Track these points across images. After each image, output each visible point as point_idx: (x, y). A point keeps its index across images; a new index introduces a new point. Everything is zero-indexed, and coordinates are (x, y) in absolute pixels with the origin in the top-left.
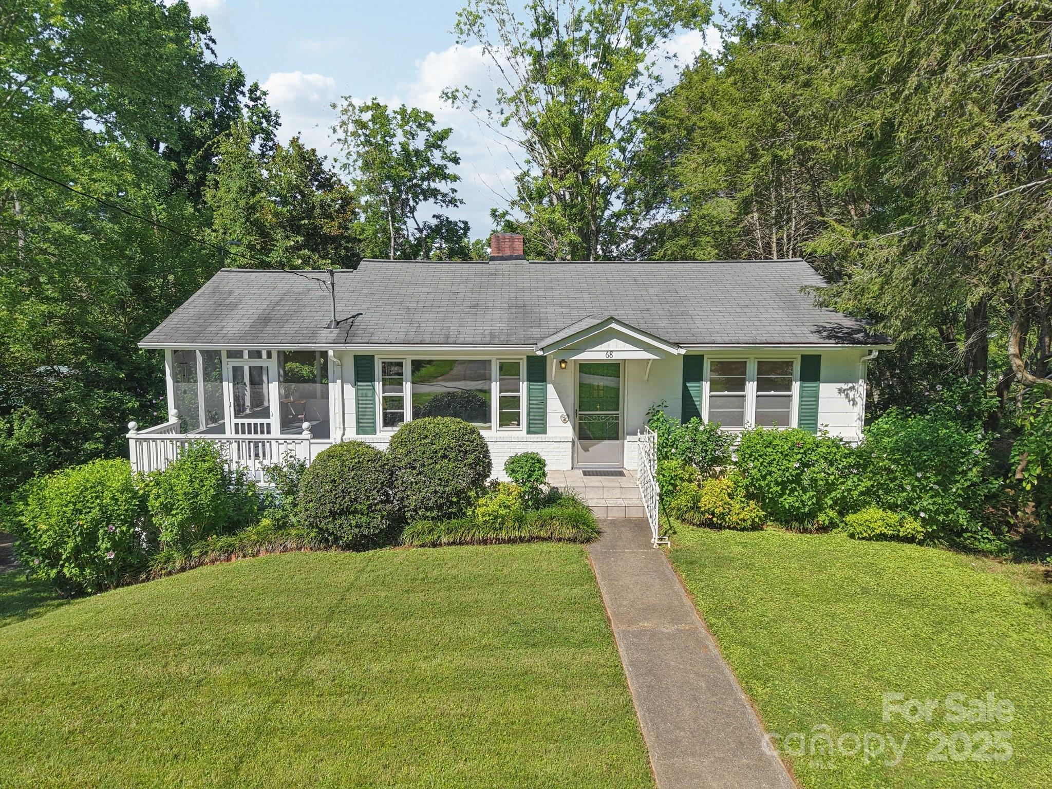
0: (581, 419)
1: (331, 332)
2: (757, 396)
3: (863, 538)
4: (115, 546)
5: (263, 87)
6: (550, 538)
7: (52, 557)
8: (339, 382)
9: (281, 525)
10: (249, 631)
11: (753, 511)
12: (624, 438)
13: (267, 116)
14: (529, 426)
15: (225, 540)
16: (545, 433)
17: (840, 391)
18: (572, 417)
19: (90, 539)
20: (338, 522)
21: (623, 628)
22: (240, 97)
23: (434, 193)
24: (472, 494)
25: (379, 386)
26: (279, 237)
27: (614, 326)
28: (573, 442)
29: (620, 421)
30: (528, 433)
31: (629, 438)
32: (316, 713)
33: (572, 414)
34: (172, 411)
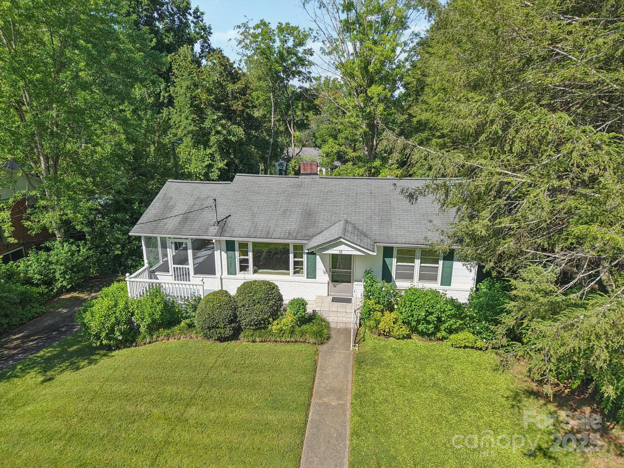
0: (333, 273)
1: (215, 229)
2: (420, 267)
3: (457, 347)
4: (122, 334)
5: (201, 10)
6: (304, 342)
7: (98, 337)
8: (219, 251)
9: (191, 326)
10: (170, 389)
11: (405, 330)
12: (353, 283)
13: (204, 29)
14: (307, 275)
15: (167, 331)
16: (315, 278)
17: (463, 265)
18: (328, 271)
19: (112, 331)
20: (211, 331)
21: (316, 401)
22: (189, 17)
23: (300, 73)
24: (271, 319)
25: (237, 253)
26: (209, 113)
27: (342, 240)
28: (328, 283)
29: (352, 275)
30: (307, 278)
31: (355, 283)
32: (187, 436)
33: (328, 270)
34: (146, 261)
